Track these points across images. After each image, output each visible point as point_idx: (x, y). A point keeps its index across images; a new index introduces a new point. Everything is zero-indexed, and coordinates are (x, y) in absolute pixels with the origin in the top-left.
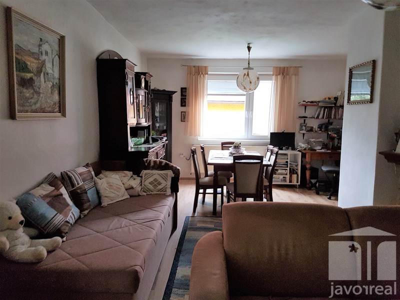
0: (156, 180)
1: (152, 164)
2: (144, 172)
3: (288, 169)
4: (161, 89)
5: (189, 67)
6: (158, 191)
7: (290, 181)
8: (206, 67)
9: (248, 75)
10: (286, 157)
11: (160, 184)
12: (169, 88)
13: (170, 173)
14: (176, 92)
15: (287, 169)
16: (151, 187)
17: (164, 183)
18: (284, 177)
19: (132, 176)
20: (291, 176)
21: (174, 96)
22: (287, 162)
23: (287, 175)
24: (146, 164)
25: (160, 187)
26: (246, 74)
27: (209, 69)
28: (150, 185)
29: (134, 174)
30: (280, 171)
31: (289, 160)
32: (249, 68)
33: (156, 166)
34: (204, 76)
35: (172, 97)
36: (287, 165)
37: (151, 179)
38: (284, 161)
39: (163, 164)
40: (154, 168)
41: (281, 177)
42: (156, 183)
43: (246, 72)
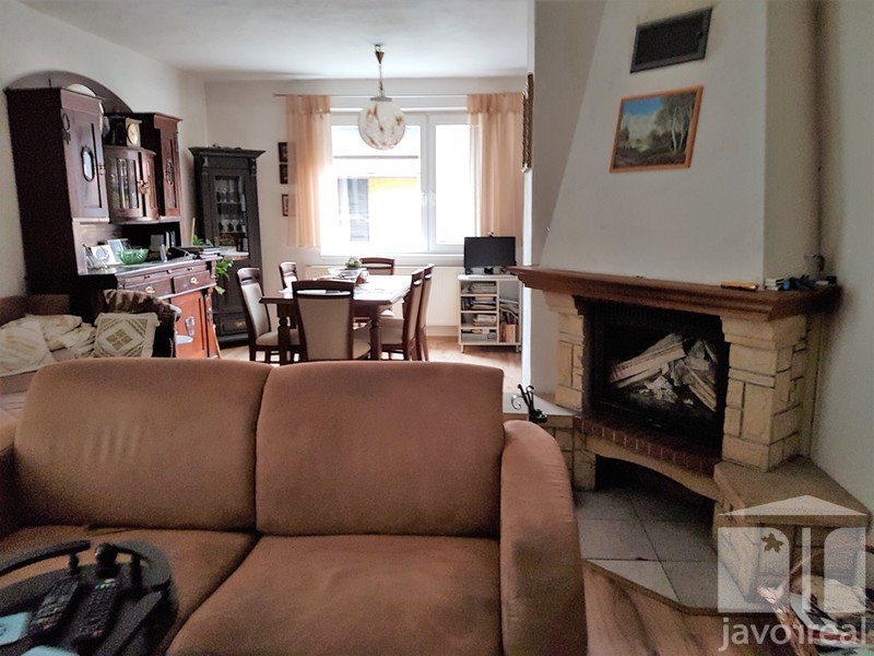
0: (121, 333)
1: (119, 301)
2: (102, 317)
3: (497, 312)
4: (233, 146)
5: (291, 98)
6: (125, 355)
7: (503, 339)
8: (325, 98)
9: (375, 113)
10: (492, 288)
11: (128, 340)
12: (248, 145)
13: (152, 320)
14: (264, 152)
15: (495, 314)
16: (109, 346)
17: (136, 339)
18: (491, 331)
19: (80, 326)
20: (503, 329)
21: (259, 160)
22: (495, 298)
23: (495, 325)
24: (108, 301)
25: (128, 347)
26: (372, 111)
27: (333, 100)
28: (107, 343)
29: (84, 321)
30: (480, 319)
31: (497, 295)
32: (382, 99)
33: (127, 306)
34: (321, 117)
35: (255, 163)
36: (494, 305)
37: (112, 331)
38: (487, 298)
39: (141, 301)
40: (121, 309)
41: (486, 330)
42: (119, 339)
43: (372, 106)
